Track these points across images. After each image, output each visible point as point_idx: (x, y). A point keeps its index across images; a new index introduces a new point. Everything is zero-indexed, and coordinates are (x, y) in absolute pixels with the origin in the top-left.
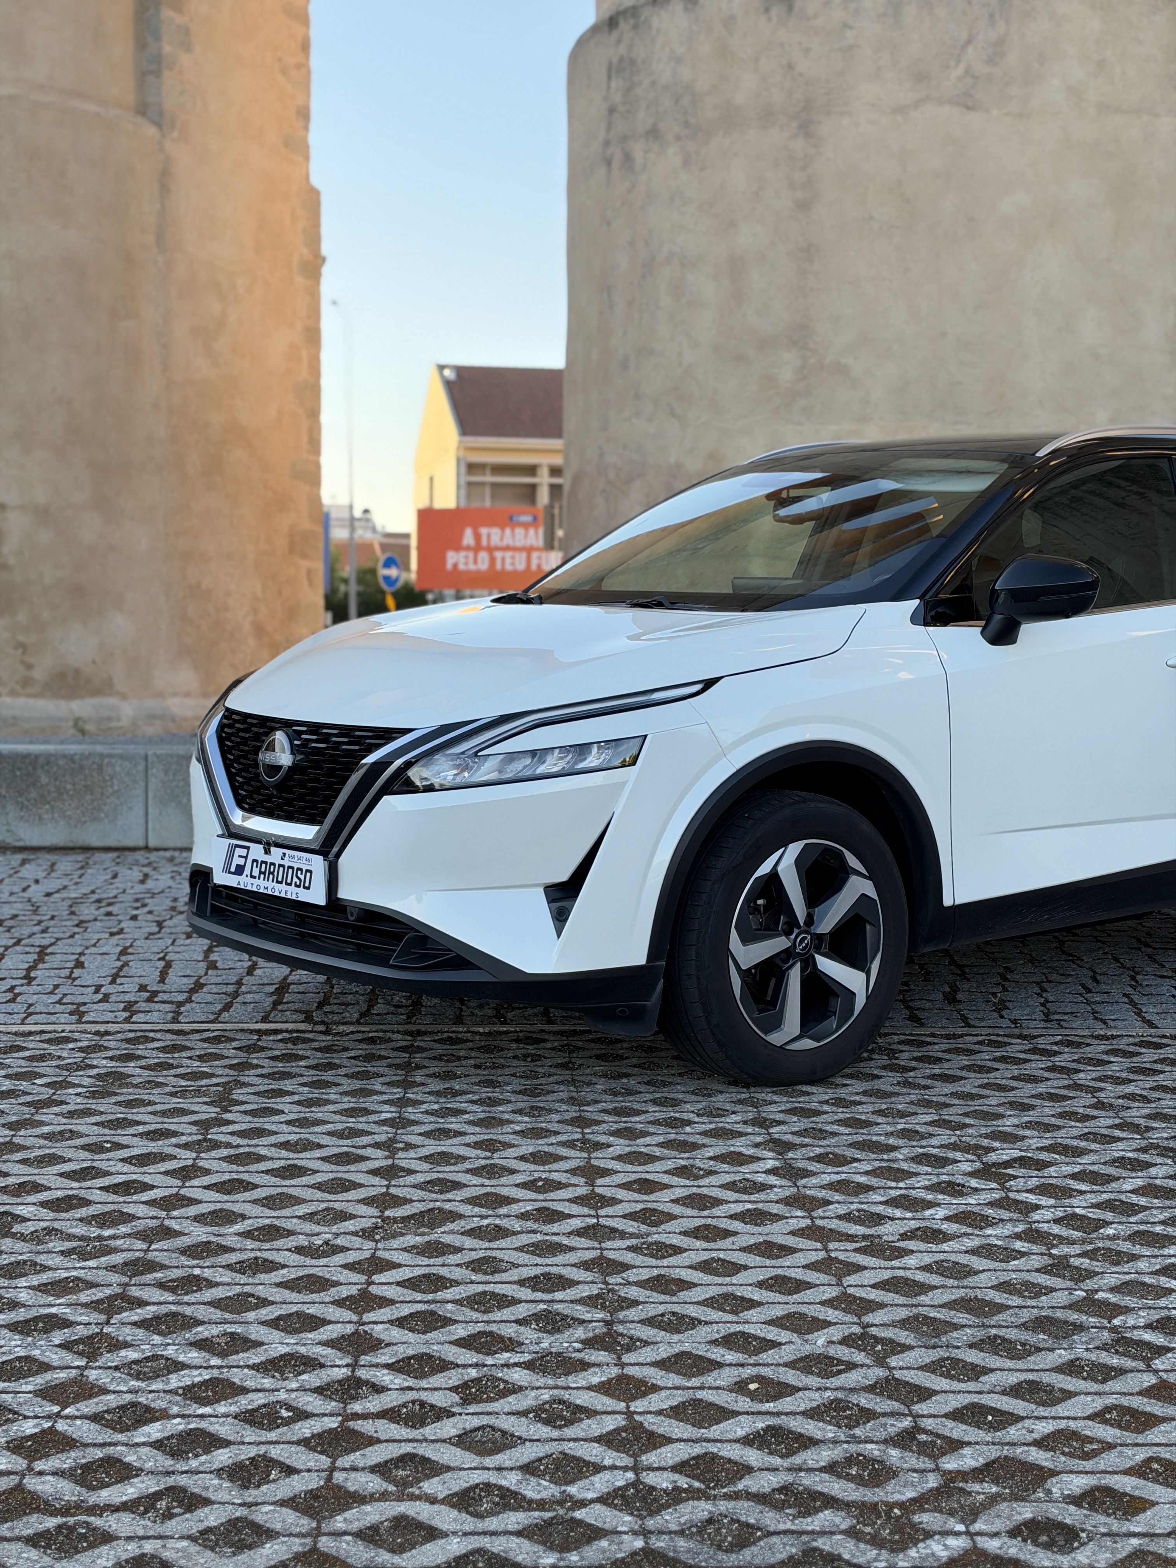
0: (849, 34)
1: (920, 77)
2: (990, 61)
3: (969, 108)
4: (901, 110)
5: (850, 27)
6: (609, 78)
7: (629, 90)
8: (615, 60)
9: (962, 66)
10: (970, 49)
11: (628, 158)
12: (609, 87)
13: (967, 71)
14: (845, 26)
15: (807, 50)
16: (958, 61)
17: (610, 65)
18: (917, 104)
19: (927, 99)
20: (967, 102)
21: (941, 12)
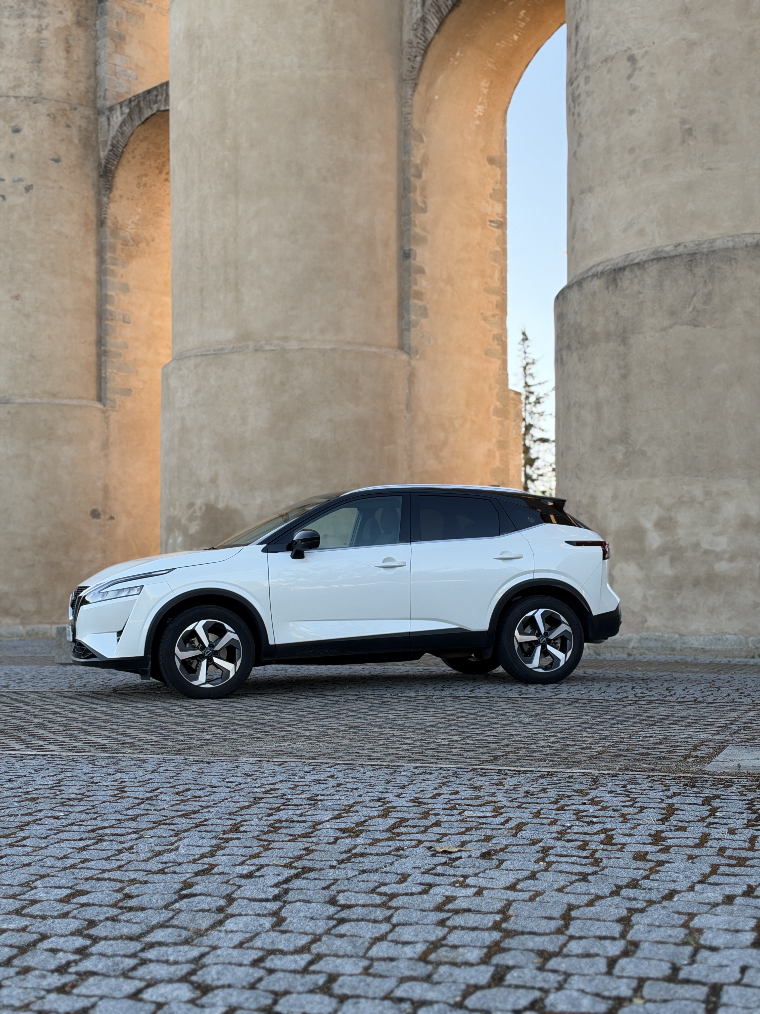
0: (641, 296)
1: (673, 313)
2: (705, 303)
3: (696, 326)
4: (664, 329)
5: (641, 293)
9: (691, 307)
10: (695, 298)
13: (694, 309)
14: (640, 293)
15: (624, 305)
16: (690, 305)
18: (671, 326)
19: (676, 323)
20: (695, 323)
21: (681, 282)
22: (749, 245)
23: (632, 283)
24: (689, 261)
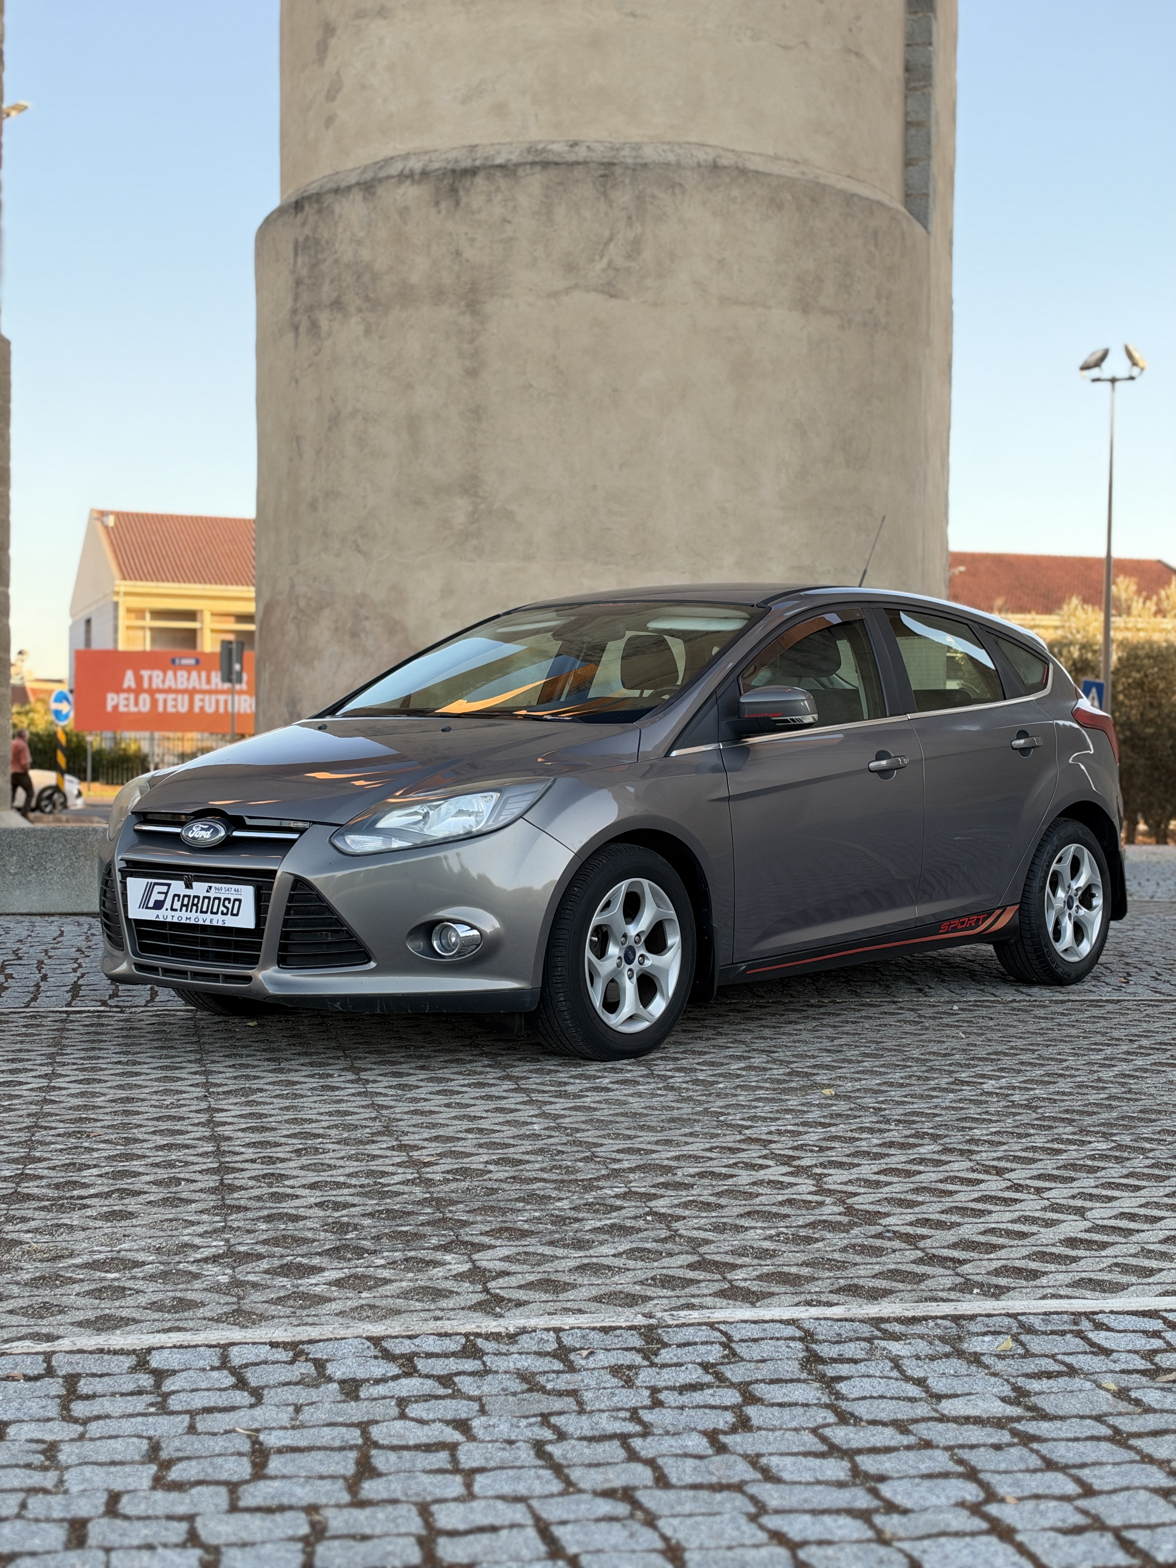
0: (508, 228)
1: (570, 268)
2: (629, 257)
3: (612, 296)
4: (553, 295)
5: (509, 222)
6: (296, 254)
7: (313, 267)
8: (301, 239)
9: (605, 260)
10: (612, 245)
11: (314, 326)
12: (295, 262)
13: (610, 264)
14: (505, 221)
15: (473, 240)
16: (602, 256)
17: (296, 243)
18: (567, 291)
19: (576, 286)
20: (610, 291)
21: (587, 213)
22: (703, 164)
23: (489, 200)
24: (602, 176)
